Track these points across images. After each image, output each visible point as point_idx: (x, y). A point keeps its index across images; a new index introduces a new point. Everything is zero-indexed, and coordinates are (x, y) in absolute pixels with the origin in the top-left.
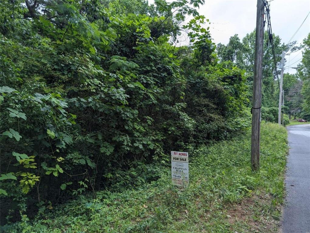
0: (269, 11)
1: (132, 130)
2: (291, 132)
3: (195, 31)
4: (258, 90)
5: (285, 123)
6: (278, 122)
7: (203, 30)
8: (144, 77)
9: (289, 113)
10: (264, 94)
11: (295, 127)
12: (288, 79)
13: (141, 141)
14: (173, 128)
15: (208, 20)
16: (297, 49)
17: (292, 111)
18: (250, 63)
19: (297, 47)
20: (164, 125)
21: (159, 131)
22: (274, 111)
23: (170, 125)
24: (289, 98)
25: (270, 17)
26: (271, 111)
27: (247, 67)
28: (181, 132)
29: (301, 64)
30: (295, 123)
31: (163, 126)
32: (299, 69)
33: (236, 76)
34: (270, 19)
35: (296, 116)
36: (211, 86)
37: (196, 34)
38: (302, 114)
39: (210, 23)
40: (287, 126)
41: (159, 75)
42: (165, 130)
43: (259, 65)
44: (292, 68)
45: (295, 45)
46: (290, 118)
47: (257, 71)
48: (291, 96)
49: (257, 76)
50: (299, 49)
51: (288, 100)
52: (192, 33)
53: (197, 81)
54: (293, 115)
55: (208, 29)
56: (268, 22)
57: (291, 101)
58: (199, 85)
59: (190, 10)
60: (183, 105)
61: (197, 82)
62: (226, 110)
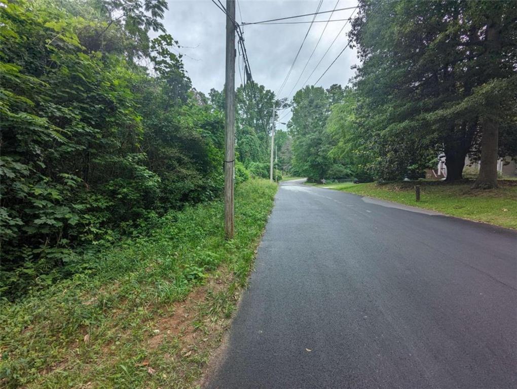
0: (243, 41)
1: (25, 196)
2: (282, 187)
3: (161, 57)
4: (230, 139)
5: (277, 179)
6: (270, 178)
7: (172, 57)
8: (56, 108)
9: (282, 169)
10: (259, 149)
11: (286, 183)
12: (281, 134)
13: (53, 213)
14: (125, 190)
15: (177, 42)
16: (288, 107)
17: (284, 168)
18: (245, 116)
19: (287, 104)
20: (110, 186)
21: (101, 195)
22: (267, 167)
23: (122, 186)
24: (281, 154)
25: (245, 50)
26: (265, 167)
27: (243, 120)
28: (138, 195)
29: (291, 121)
30: (286, 179)
31: (109, 188)
32: (289, 126)
33: (218, 123)
34: (245, 52)
35: (287, 172)
36: (184, 133)
37: (163, 60)
38: (292, 170)
39: (179, 47)
40: (280, 182)
41: (92, 108)
42: (113, 194)
43: (230, 106)
44: (282, 123)
45: (286, 102)
46: (283, 174)
47: (228, 113)
48: (283, 153)
49: (228, 120)
50: (290, 106)
51: (281, 156)
52: (156, 57)
53: (163, 124)
54: (285, 171)
55: (180, 56)
56: (244, 55)
57: (283, 157)
58: (166, 129)
59: (147, 20)
60: (141, 156)
61: (163, 126)
62: (208, 165)
